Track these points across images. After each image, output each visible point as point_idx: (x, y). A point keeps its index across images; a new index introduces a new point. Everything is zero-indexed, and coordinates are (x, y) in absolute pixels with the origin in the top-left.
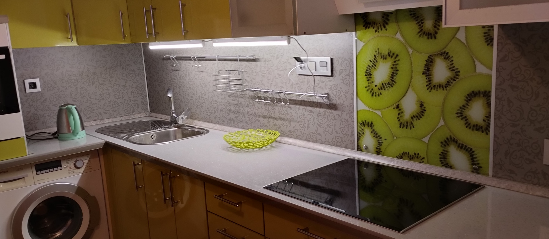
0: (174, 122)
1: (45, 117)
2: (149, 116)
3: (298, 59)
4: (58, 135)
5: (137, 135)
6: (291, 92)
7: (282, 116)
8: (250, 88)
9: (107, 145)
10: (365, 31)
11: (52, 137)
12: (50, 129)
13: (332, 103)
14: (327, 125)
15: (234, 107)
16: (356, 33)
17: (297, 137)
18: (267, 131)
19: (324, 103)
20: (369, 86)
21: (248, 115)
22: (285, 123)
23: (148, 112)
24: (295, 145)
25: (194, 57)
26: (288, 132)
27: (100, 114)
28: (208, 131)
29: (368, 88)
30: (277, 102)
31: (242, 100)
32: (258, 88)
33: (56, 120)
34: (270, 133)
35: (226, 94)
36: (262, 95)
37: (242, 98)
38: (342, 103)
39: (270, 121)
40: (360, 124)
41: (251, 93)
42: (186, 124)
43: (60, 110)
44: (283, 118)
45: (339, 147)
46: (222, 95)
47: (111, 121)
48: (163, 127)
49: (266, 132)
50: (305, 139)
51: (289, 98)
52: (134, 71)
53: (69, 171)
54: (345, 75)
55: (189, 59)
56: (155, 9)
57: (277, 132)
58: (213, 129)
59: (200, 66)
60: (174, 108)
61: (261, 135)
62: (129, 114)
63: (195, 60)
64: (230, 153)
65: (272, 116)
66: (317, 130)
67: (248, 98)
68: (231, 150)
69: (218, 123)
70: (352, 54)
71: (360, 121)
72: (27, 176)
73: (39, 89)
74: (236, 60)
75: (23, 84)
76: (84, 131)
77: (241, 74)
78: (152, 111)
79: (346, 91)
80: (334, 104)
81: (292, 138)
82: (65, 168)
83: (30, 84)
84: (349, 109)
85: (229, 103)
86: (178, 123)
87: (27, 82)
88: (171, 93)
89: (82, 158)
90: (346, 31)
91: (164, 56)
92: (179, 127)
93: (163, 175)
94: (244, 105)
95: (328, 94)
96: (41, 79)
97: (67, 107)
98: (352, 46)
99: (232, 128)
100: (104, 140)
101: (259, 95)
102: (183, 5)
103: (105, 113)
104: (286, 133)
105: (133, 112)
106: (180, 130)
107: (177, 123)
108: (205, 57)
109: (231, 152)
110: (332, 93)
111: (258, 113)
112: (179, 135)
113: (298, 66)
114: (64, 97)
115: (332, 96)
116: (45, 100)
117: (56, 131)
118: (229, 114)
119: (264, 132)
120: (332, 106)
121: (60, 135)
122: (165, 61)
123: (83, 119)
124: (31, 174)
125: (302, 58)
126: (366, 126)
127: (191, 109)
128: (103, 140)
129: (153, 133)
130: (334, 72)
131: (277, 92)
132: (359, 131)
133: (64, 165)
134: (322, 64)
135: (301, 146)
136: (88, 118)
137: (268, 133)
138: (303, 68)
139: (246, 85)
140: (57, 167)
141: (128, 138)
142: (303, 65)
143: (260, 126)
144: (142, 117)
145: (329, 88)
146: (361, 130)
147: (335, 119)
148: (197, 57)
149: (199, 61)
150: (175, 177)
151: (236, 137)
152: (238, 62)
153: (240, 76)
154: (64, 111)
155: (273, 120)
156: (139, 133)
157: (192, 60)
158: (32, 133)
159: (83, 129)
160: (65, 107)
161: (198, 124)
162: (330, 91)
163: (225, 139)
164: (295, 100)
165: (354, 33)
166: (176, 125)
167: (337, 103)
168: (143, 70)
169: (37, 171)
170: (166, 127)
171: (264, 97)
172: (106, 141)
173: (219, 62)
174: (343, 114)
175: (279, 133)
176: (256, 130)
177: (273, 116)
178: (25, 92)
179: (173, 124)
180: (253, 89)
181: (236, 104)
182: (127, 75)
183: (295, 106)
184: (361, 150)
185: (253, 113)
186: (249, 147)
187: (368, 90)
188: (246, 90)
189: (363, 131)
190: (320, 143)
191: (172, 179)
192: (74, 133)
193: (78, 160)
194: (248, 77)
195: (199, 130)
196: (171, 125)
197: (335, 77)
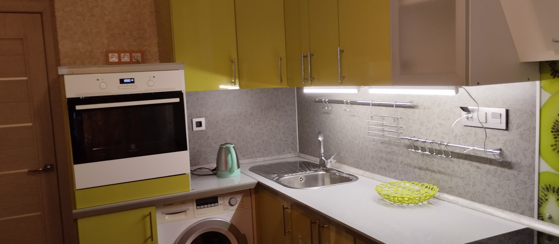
0: (322, 165)
1: (207, 153)
2: (298, 157)
3: (464, 109)
4: (217, 172)
5: (287, 177)
6: (454, 144)
7: (442, 170)
8: (406, 137)
9: (259, 186)
10: (553, 80)
11: (211, 173)
12: (210, 164)
13: (506, 160)
14: (499, 185)
15: (387, 155)
16: (541, 82)
17: (460, 195)
18: (424, 185)
19: (496, 160)
20: (556, 145)
21: (402, 165)
22: (445, 178)
23: (297, 152)
24: (456, 203)
25: (347, 101)
26: (449, 188)
27: (254, 152)
28: (357, 178)
29: (554, 147)
30: (436, 154)
31: (395, 148)
32: (414, 137)
33: (216, 157)
34: (427, 187)
35: (379, 141)
36: (419, 144)
37: (396, 146)
38: (519, 161)
39: (427, 174)
40: (543, 188)
41: (407, 142)
42: (335, 168)
43: (221, 149)
44: (443, 172)
45: (513, 212)
46: (374, 141)
47: (262, 160)
48: (311, 169)
49: (422, 186)
50: (470, 199)
51: (451, 151)
52: (286, 112)
53: (224, 207)
54: (525, 130)
55: (341, 102)
56: (313, 55)
57: (435, 187)
58: (362, 175)
59: (352, 110)
60: (323, 151)
61: (417, 188)
62: (279, 153)
63: (347, 103)
64: (383, 207)
65: (429, 168)
66: (485, 190)
67: (403, 146)
68: (382, 203)
69: (368, 170)
70: (535, 106)
71: (542, 185)
72: (188, 209)
73: (203, 127)
74: (392, 106)
75: (191, 122)
76: (239, 169)
77: (396, 121)
78: (302, 151)
79: (524, 148)
80: (508, 162)
81: (453, 195)
82: (221, 204)
83: (197, 122)
84: (528, 170)
85: (381, 151)
86: (327, 167)
87: (195, 120)
88: (322, 137)
89: (236, 196)
90: (529, 80)
91: (317, 99)
92: (328, 170)
93: (311, 223)
94: (398, 154)
95: (500, 150)
96: (206, 118)
97: (226, 146)
98: (535, 97)
99: (383, 177)
100: (257, 180)
101: (416, 145)
102: (342, 51)
103: (258, 152)
104: (446, 189)
105: (283, 152)
106: (328, 174)
107: (325, 167)
108: (358, 102)
109: (382, 205)
110: (507, 149)
111: (413, 163)
112: (327, 180)
113: (465, 116)
114: (224, 136)
115: (506, 152)
116: (208, 138)
117: (216, 168)
118: (380, 162)
119: (420, 185)
120: (506, 164)
121: (218, 172)
122: (317, 103)
123: (239, 158)
124: (192, 208)
125: (470, 108)
126: (551, 192)
127: (340, 153)
128: (255, 179)
129: (302, 176)
130: (510, 125)
131: (438, 143)
132: (541, 197)
133: (220, 202)
134: (494, 115)
135: (464, 206)
136: (243, 156)
137: (424, 187)
138: (470, 119)
139: (401, 133)
140: (214, 203)
141: (278, 179)
142: (470, 115)
143: (415, 178)
144: (291, 157)
145: (502, 144)
146: (544, 195)
147: (509, 180)
148: (350, 101)
149: (352, 105)
150: (323, 227)
151: (388, 188)
152: (394, 108)
153: (395, 123)
154: (223, 150)
155: (431, 172)
156: (289, 174)
157: (344, 104)
158: (195, 168)
159: (239, 167)
160: (224, 146)
161: (347, 170)
162: (503, 146)
163: (377, 190)
164: (459, 154)
165: (538, 83)
166: (325, 168)
167: (513, 161)
168: (295, 111)
169: (197, 206)
170: (314, 170)
171: (422, 147)
172: (258, 181)
173: (372, 106)
174: (520, 174)
175: (438, 189)
176: (411, 182)
177: (431, 169)
178: (192, 130)
179: (322, 167)
180: (409, 138)
181: (389, 152)
182: (280, 116)
183: (458, 159)
184: (543, 220)
185: (407, 163)
186: (404, 202)
187: (554, 150)
188: (402, 138)
189: (546, 197)
190: (489, 205)
191: (321, 229)
192: (231, 171)
193: (232, 198)
194: (404, 124)
195: (347, 176)
196: (320, 168)
197: (511, 131)
